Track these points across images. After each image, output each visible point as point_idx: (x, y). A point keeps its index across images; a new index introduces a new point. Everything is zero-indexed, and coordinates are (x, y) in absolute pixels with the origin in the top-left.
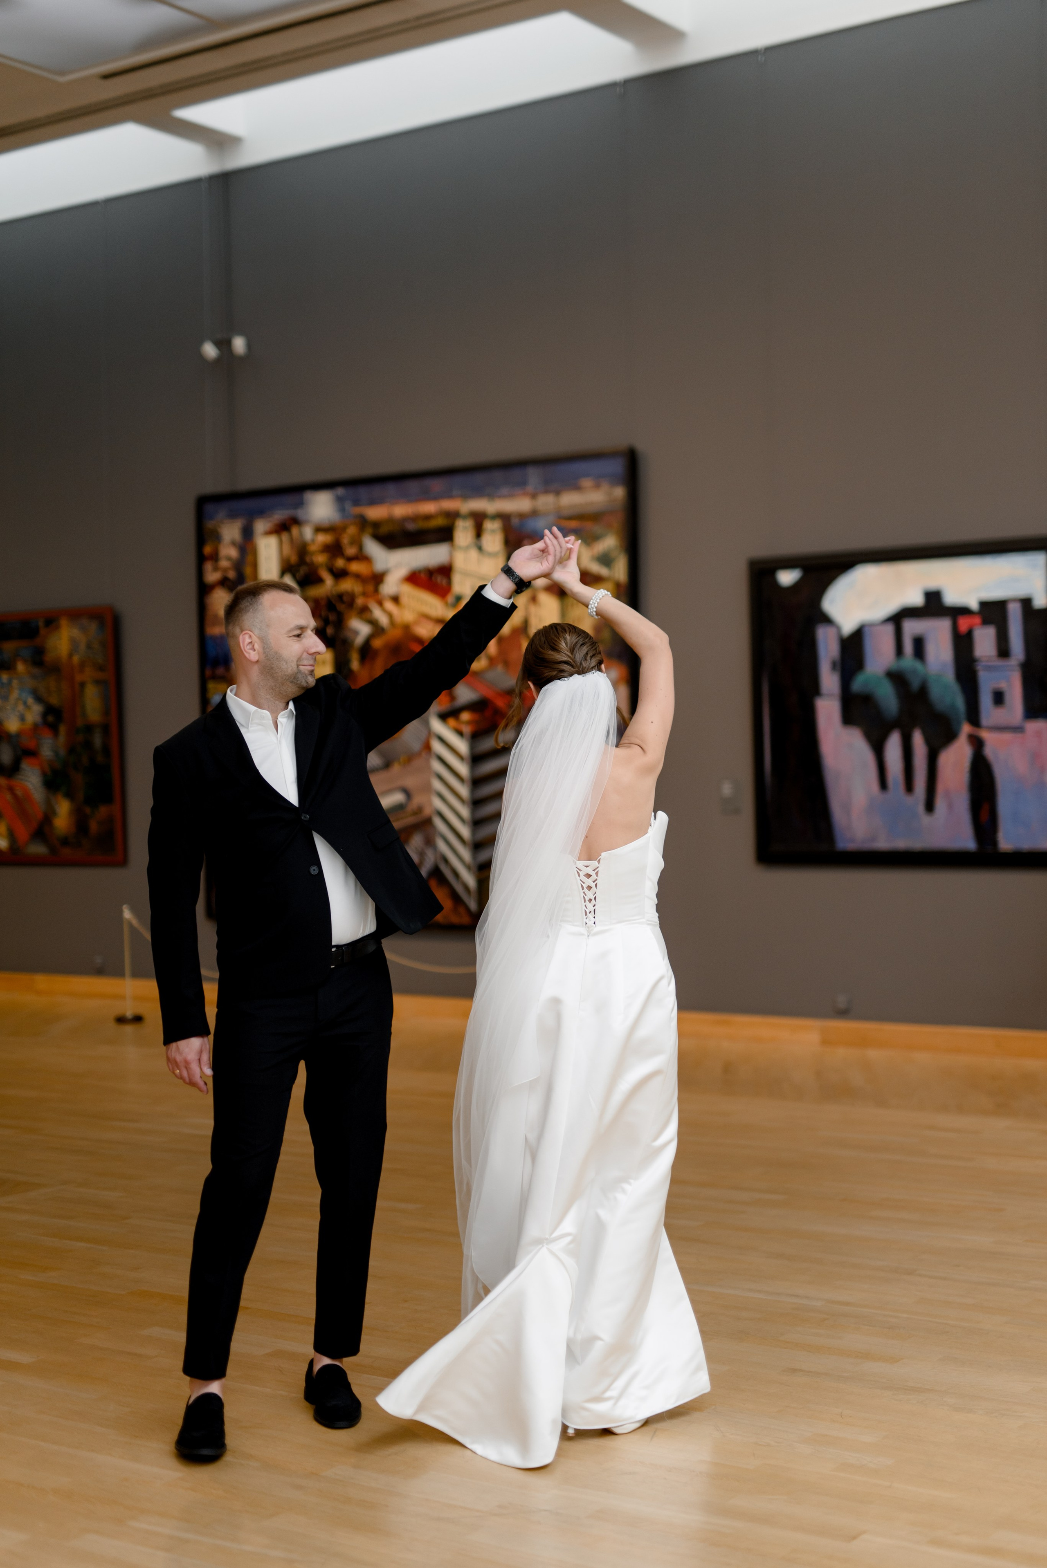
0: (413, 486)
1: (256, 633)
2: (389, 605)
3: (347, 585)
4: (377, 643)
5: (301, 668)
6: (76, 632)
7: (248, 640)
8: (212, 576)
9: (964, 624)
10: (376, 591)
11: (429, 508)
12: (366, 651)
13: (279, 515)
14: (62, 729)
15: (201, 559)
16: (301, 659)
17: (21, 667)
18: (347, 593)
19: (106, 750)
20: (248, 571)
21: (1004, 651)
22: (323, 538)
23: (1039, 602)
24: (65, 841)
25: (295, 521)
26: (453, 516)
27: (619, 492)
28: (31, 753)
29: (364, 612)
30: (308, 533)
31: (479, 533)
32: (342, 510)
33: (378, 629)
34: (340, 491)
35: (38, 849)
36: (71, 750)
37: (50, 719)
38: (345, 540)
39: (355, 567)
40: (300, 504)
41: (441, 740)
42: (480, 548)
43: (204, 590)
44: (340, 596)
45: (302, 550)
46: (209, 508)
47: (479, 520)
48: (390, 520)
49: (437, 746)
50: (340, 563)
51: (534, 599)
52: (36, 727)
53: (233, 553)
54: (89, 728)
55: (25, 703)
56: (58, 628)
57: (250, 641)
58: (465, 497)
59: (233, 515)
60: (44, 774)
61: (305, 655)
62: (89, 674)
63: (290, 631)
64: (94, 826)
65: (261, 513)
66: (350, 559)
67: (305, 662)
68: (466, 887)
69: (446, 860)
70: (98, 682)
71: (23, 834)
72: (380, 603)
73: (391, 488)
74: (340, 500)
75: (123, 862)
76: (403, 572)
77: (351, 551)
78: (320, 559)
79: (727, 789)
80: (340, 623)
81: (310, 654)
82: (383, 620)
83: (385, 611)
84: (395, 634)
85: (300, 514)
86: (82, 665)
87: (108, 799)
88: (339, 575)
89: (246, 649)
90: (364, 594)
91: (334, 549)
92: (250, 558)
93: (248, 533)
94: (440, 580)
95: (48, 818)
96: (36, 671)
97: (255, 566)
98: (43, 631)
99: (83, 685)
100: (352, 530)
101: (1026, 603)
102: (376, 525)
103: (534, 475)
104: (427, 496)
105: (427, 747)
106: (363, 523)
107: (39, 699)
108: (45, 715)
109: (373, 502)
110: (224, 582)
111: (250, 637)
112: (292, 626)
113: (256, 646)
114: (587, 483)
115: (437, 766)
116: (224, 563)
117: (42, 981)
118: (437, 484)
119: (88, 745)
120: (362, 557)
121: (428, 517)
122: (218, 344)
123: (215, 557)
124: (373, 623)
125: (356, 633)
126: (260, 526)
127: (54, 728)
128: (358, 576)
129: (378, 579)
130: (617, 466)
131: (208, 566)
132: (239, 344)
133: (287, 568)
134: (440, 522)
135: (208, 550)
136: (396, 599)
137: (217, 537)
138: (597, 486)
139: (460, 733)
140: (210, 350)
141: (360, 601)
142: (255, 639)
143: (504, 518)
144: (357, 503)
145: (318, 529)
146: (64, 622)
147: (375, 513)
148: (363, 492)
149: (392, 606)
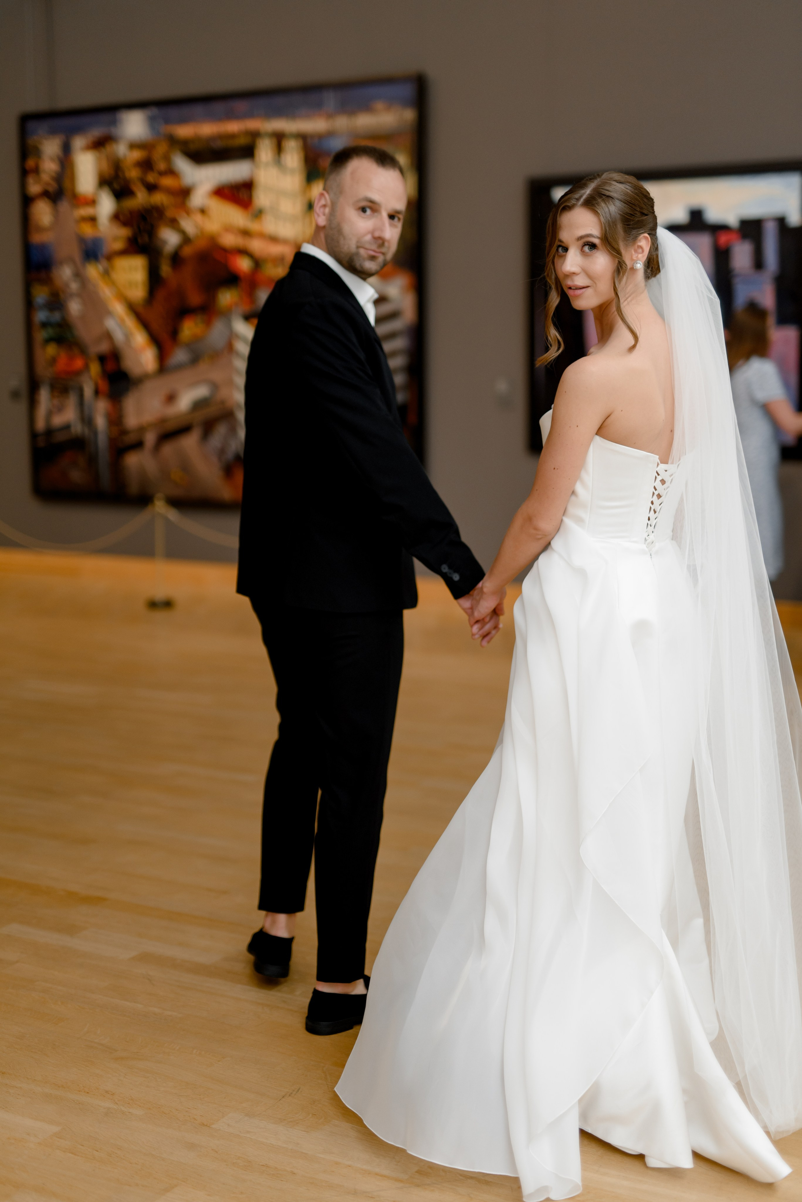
0: (219, 107)
3: (159, 198)
4: (187, 251)
5: (361, 251)
8: (34, 188)
9: (723, 239)
10: (185, 204)
11: (233, 127)
12: (176, 259)
13: (96, 133)
15: (24, 173)
16: (362, 240)
18: (159, 205)
20: (67, 184)
21: (759, 263)
22: (136, 155)
23: (794, 220)
25: (110, 138)
26: (255, 135)
27: (409, 115)
29: (174, 223)
30: (121, 150)
31: (279, 149)
32: (153, 128)
33: (186, 240)
34: (154, 111)
38: (156, 156)
39: (165, 181)
40: (114, 123)
41: (243, 339)
42: (280, 165)
43: (27, 201)
44: (150, 209)
45: (117, 166)
46: (31, 125)
47: (279, 139)
48: (197, 139)
49: (237, 344)
50: (151, 178)
53: (53, 167)
58: (268, 118)
59: (53, 132)
63: (357, 202)
65: (78, 130)
66: (162, 174)
72: (188, 215)
73: (198, 109)
74: (152, 121)
76: (209, 186)
77: (162, 166)
78: (133, 174)
79: (502, 386)
80: (152, 232)
82: (191, 230)
83: (192, 221)
84: (201, 244)
85: (114, 131)
88: (151, 188)
90: (174, 206)
91: (146, 165)
92: (68, 172)
93: (67, 149)
94: (243, 195)
97: (73, 180)
100: (161, 149)
101: (781, 221)
102: (186, 143)
103: (330, 99)
104: (230, 116)
105: (230, 346)
106: (174, 142)
109: (184, 121)
110: (46, 194)
112: (360, 196)
113: (327, 211)
114: (379, 105)
115: (238, 364)
116: (45, 177)
118: (241, 105)
120: (171, 172)
121: (232, 136)
123: (36, 170)
124: (183, 232)
125: (167, 241)
126: (79, 142)
128: (167, 190)
129: (185, 193)
130: (407, 90)
131: (31, 179)
133: (104, 182)
134: (242, 141)
135: (30, 163)
136: (203, 211)
137: (37, 153)
138: (389, 109)
141: (169, 213)
143: (303, 138)
144: (168, 121)
145: (133, 146)
147: (184, 131)
148: (174, 112)
149: (198, 218)
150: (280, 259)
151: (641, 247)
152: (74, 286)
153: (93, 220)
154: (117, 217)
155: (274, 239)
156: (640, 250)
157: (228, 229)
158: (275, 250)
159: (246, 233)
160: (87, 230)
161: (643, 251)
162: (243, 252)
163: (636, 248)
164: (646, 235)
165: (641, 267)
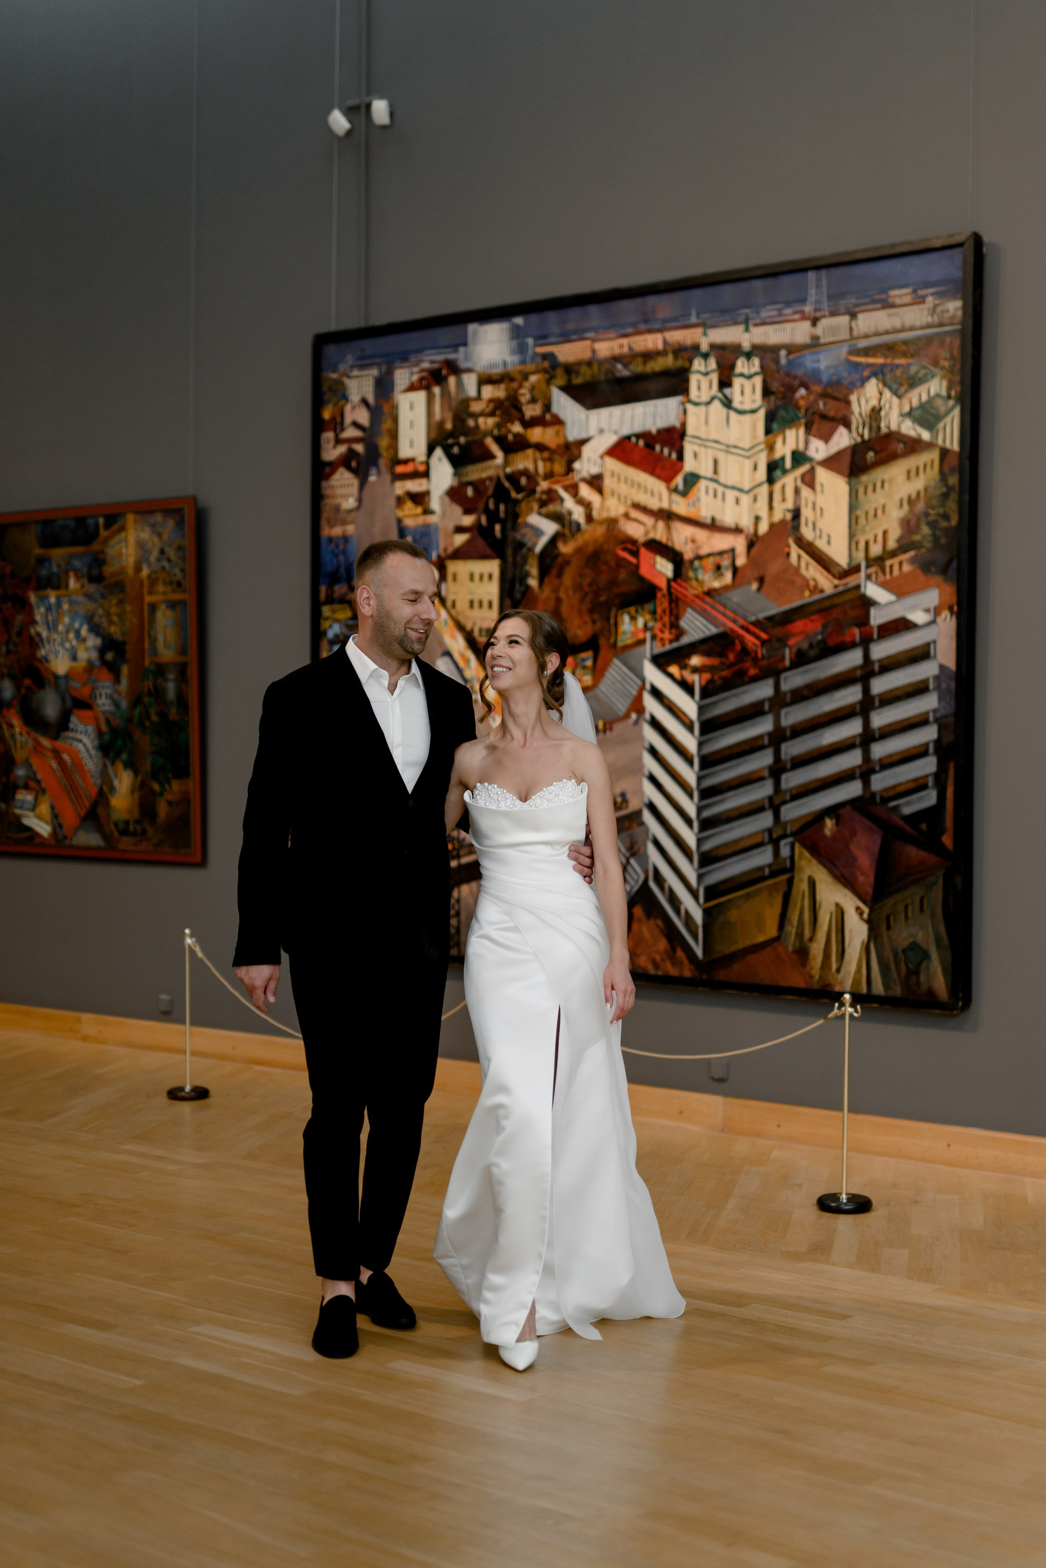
1: (373, 590)
2: (585, 491)
3: (524, 462)
5: (410, 632)
6: (146, 535)
7: (365, 595)
8: (332, 453)
10: (569, 470)
11: (652, 341)
14: (125, 670)
15: (318, 426)
16: (410, 622)
17: (72, 583)
18: (525, 473)
19: (182, 701)
20: (383, 442)
22: (492, 393)
24: (124, 831)
25: (454, 368)
26: (688, 353)
27: (954, 308)
28: (84, 704)
29: (548, 503)
30: (471, 385)
31: (726, 379)
32: (521, 349)
33: (567, 528)
34: (518, 321)
35: (89, 839)
36: (136, 701)
37: (109, 656)
38: (525, 395)
39: (536, 434)
40: (462, 342)
41: (656, 693)
42: (728, 403)
43: (320, 471)
44: (513, 478)
45: (462, 411)
46: (331, 351)
47: (726, 359)
48: (592, 362)
49: (651, 705)
51: (809, 480)
52: (90, 667)
53: (363, 417)
54: (160, 670)
55: (78, 633)
56: (123, 529)
57: (367, 596)
58: (705, 326)
59: (363, 362)
60: (100, 733)
61: (416, 618)
62: (161, 594)
63: (404, 594)
64: (163, 809)
65: (404, 357)
66: (528, 424)
67: (414, 626)
68: (688, 920)
69: (659, 878)
70: (172, 605)
71: (70, 816)
72: (573, 489)
74: (517, 334)
75: (202, 863)
76: (610, 440)
77: (532, 411)
78: (487, 423)
80: (514, 519)
81: (420, 618)
82: (578, 514)
83: (581, 502)
85: (459, 356)
86: (153, 580)
87: (182, 773)
88: (515, 447)
89: (362, 602)
90: (549, 476)
91: (508, 409)
92: (387, 424)
93: (384, 387)
94: (665, 451)
95: (103, 797)
96: (92, 588)
97: (394, 435)
98: (103, 533)
99: (153, 608)
100: (535, 379)
102: (569, 369)
103: (815, 286)
104: (648, 324)
105: (638, 706)
106: (552, 369)
107: (95, 629)
108: (102, 651)
109: (566, 338)
110: (347, 461)
111: (368, 592)
112: (407, 590)
113: (372, 602)
114: (899, 295)
115: (651, 736)
116: (350, 433)
117: (89, 1022)
118: (664, 305)
119: (158, 693)
120: (549, 420)
121: (648, 356)
122: (350, 112)
123: (337, 424)
125: (538, 532)
126: (402, 378)
127: (113, 669)
128: (540, 447)
129: (572, 451)
131: (329, 435)
132: (380, 109)
133: (437, 439)
134: (668, 362)
135: (328, 412)
136: (596, 482)
137: (340, 394)
138: (919, 300)
139: (687, 687)
140: (339, 121)
141: (544, 486)
142: (372, 594)
143: (766, 354)
144: (542, 338)
145: (485, 380)
146: (130, 518)
147: (567, 352)
153: (419, 499)
154: (454, 494)
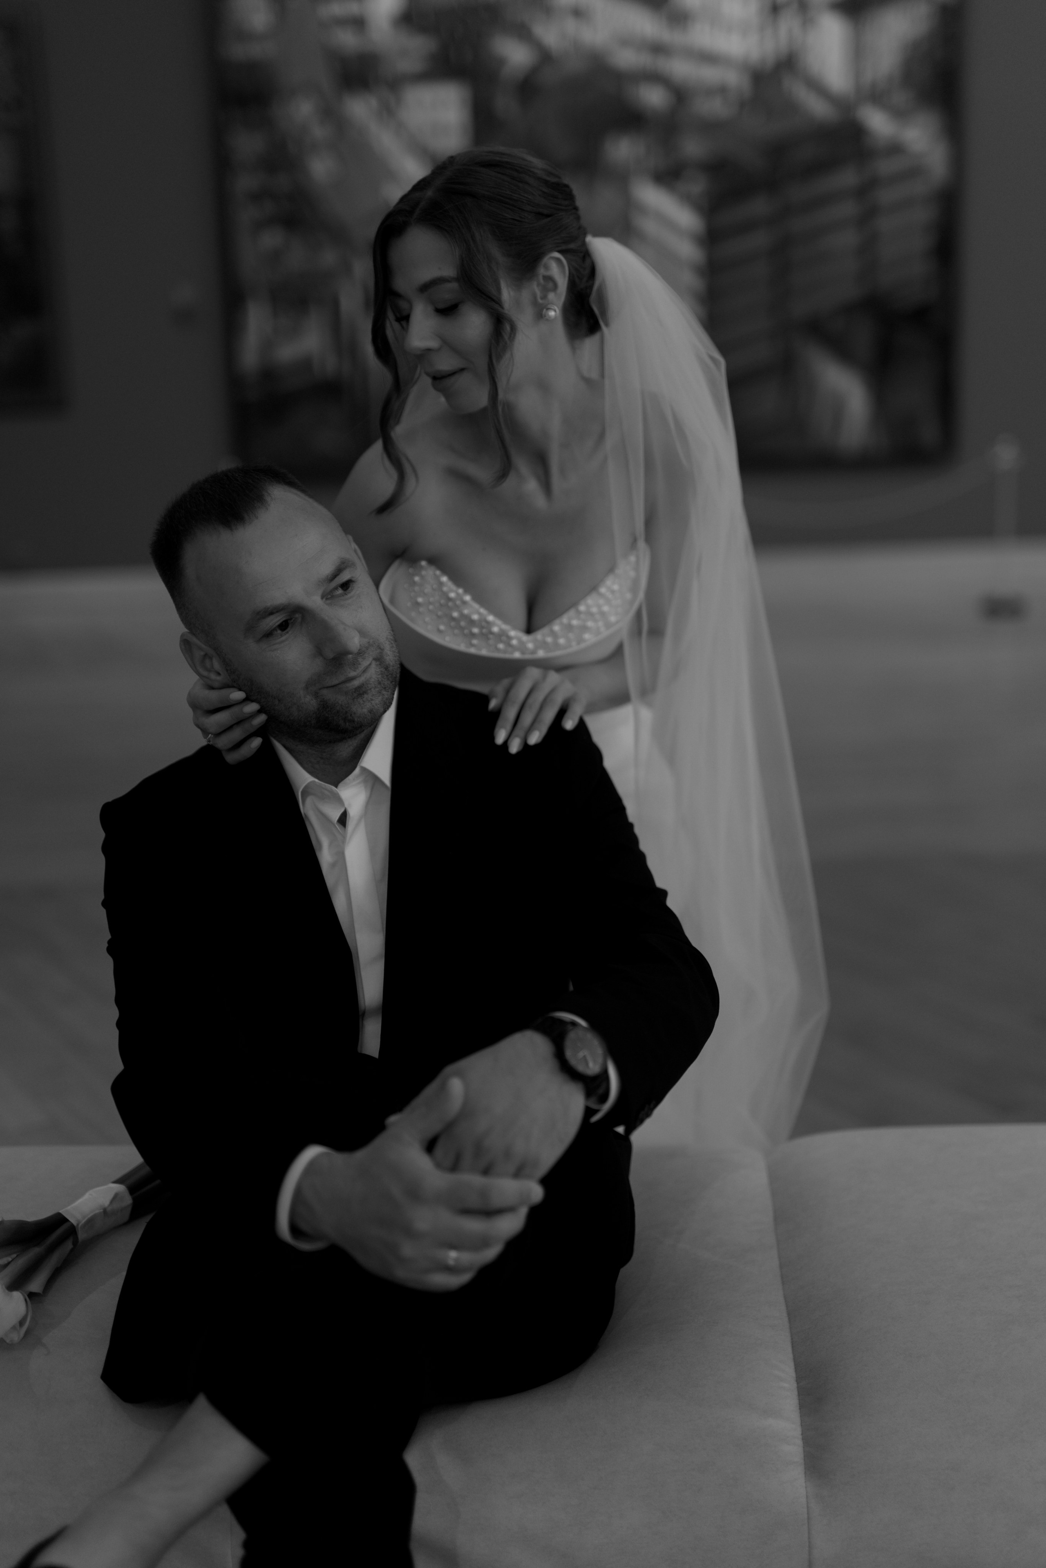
4: (548, 76)
12: (527, 88)
80: (478, 44)
84: (576, 66)
124: (538, 45)
149: (571, 26)
150: (722, 90)
151: (549, 279)
152: (319, 132)
155: (709, 58)
156: (550, 285)
157: (626, 42)
158: (709, 75)
159: (658, 49)
160: (347, 40)
161: (555, 286)
162: (656, 78)
163: (542, 281)
164: (557, 255)
165: (556, 317)
